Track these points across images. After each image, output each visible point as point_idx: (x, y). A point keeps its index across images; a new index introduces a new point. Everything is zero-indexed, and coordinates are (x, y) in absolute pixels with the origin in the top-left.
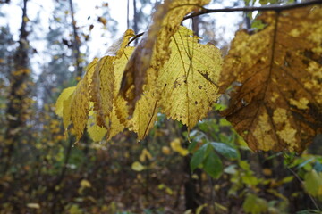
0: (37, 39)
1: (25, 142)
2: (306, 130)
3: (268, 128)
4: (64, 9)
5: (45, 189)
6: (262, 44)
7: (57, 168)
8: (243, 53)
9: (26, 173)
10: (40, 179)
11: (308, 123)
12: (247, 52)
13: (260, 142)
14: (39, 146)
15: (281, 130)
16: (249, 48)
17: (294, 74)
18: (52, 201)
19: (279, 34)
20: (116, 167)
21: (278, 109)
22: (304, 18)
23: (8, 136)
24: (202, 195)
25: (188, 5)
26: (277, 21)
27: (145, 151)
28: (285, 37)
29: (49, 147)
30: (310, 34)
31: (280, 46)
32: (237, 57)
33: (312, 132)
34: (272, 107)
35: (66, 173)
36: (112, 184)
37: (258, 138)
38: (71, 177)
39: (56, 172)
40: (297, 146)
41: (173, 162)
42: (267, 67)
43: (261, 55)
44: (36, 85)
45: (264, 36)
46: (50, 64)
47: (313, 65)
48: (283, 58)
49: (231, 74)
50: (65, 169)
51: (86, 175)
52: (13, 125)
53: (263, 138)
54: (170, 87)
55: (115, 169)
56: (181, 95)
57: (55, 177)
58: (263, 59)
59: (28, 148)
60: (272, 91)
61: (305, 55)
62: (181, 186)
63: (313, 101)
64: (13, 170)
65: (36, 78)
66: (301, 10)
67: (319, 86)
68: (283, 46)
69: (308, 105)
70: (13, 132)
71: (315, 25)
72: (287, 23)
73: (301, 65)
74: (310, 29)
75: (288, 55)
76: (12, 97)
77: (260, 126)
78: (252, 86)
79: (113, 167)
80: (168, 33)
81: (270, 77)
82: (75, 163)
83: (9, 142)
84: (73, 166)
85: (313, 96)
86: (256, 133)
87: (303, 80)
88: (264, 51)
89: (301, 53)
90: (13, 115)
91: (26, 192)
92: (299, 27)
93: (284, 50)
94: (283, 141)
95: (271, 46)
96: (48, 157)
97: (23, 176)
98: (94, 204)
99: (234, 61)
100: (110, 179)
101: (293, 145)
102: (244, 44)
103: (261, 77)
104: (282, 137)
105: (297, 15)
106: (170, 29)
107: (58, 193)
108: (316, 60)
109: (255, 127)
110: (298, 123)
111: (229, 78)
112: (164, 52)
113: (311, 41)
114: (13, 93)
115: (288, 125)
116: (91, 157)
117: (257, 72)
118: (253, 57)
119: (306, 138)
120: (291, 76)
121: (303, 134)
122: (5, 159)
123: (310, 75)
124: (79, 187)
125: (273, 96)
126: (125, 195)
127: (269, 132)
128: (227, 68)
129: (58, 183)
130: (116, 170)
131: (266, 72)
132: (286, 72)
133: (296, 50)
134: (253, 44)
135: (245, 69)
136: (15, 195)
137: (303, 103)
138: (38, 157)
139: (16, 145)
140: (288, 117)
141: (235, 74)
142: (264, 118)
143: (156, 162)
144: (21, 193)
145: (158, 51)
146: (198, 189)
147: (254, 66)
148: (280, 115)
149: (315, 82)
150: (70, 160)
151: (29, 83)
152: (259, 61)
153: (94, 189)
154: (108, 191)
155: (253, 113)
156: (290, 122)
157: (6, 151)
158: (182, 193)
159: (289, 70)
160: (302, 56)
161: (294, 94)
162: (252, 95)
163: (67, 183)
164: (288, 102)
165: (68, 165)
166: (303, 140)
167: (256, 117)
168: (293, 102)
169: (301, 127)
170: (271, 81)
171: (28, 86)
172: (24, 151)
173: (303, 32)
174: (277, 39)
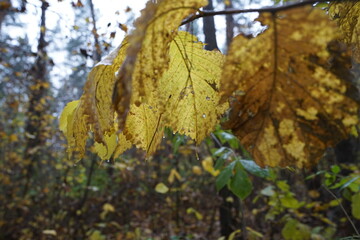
0: (57, 49)
1: (44, 162)
2: (315, 143)
3: (274, 141)
4: (85, 16)
5: (65, 213)
6: (263, 49)
7: (79, 191)
8: (243, 59)
9: (45, 196)
10: (60, 202)
11: (318, 135)
12: (247, 58)
13: (266, 157)
14: (59, 167)
15: (287, 143)
16: (248, 54)
17: (300, 82)
18: (73, 227)
19: (279, 37)
20: (143, 189)
21: (285, 120)
22: (304, 20)
23: (27, 156)
24: (238, 220)
25: (184, 7)
26: (275, 24)
27: (174, 172)
28: (287, 40)
29: (69, 167)
30: (312, 37)
31: (283, 51)
32: (236, 63)
33: (322, 145)
34: (278, 118)
35: (89, 196)
36: (139, 209)
37: (264, 152)
38: (95, 200)
39: (78, 194)
40: (306, 161)
41: (206, 183)
42: (271, 74)
43: (263, 60)
44: (56, 100)
45: (264, 40)
46: (71, 76)
47: (319, 71)
48: (287, 64)
49: (231, 82)
50: (87, 191)
51: (110, 198)
52: (32, 144)
53: (268, 152)
54: (175, 98)
55: (142, 191)
56: (188, 107)
57: (76, 201)
58: (266, 65)
59: (48, 169)
60: (277, 100)
61: (311, 61)
62: (215, 210)
63: (322, 111)
64: (32, 193)
65: (56, 93)
66: (298, 10)
67: (327, 95)
68: (286, 51)
69: (318, 115)
70: (32, 151)
71: (317, 28)
72: (287, 25)
73: (307, 71)
74: (313, 31)
75: (292, 61)
76: (30, 114)
77: (266, 140)
78: (256, 95)
79: (139, 189)
80: (165, 40)
81: (274, 85)
82: (98, 185)
83: (27, 162)
84: (95, 189)
85: (322, 105)
86: (262, 147)
87: (309, 88)
88: (266, 57)
89: (305, 58)
90: (32, 133)
91: (46, 216)
92: (300, 30)
93: (288, 55)
94: (290, 155)
95: (273, 51)
96: (69, 179)
97: (42, 199)
98: (119, 230)
99: (234, 68)
100: (137, 203)
101: (301, 160)
102: (243, 49)
103: (265, 85)
104: (289, 151)
105: (296, 17)
106: (167, 35)
107: (80, 217)
108: (322, 66)
109: (260, 141)
110: (306, 135)
111: (230, 87)
112: (162, 60)
113: (315, 45)
114: (31, 109)
115: (296, 137)
116: (115, 178)
117: (261, 80)
118: (254, 63)
119: (315, 152)
120: (296, 83)
121: (312, 148)
122: (24, 181)
123: (317, 82)
124: (101, 211)
125: (278, 106)
126: (152, 220)
127: (275, 146)
128: (227, 76)
129: (79, 207)
130: (143, 193)
131: (270, 80)
132: (291, 79)
133: (300, 54)
134: (254, 49)
135: (246, 77)
136: (34, 221)
137: (311, 113)
138: (58, 178)
139: (35, 165)
140: (295, 129)
141: (236, 82)
142: (270, 130)
143: (188, 183)
144: (41, 218)
145: (154, 59)
146: (234, 214)
147: (256, 73)
148: (287, 127)
149: (323, 90)
150: (92, 182)
151: (49, 98)
152: (262, 68)
153: (120, 214)
154: (135, 216)
155: (258, 126)
156: (298, 135)
157: (25, 172)
158: (217, 218)
159: (294, 77)
160: (307, 62)
161: (301, 104)
162: (258, 105)
163: (90, 207)
164: (295, 113)
165: (90, 188)
166: (312, 154)
167: (261, 130)
168: (301, 112)
169: (309, 140)
170: (276, 90)
171: (47, 101)
172: (44, 171)
173: (305, 34)
174: (279, 43)
